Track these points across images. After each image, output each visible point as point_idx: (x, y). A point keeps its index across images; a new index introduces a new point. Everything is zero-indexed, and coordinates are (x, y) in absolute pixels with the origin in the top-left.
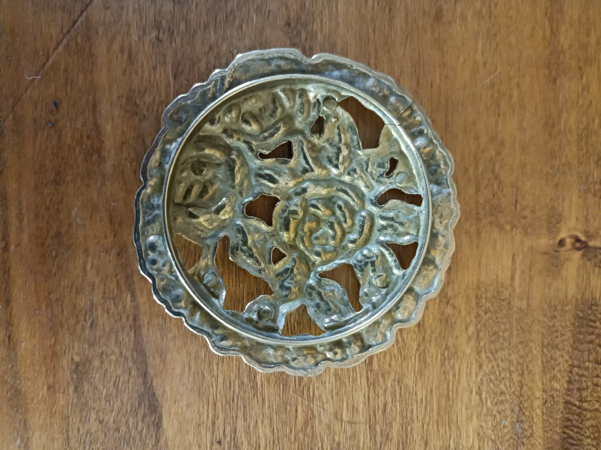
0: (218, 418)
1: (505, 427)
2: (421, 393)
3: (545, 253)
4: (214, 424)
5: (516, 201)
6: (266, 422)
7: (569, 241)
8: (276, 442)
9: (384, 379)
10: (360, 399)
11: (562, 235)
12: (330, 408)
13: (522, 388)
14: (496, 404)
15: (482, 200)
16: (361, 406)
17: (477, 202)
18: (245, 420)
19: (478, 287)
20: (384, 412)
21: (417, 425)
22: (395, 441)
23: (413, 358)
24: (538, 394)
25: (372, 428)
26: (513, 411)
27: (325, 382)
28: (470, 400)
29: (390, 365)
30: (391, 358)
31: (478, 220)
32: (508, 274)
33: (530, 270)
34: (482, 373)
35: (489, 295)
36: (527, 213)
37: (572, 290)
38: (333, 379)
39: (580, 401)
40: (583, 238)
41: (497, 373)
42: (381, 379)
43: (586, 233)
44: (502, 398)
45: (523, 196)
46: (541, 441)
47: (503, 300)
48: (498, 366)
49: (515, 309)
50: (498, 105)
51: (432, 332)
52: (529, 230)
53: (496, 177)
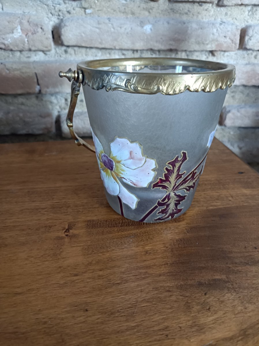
0: (156, 339)
1: (133, 240)
2: (127, 265)
3: (71, 239)
4: (159, 340)
5: (52, 249)
6: (152, 318)
7: (66, 234)
8: (159, 312)
9: (124, 278)
10: (133, 285)
11: (64, 235)
12: (139, 295)
13: (118, 238)
14: (125, 244)
15: (51, 259)
16: (136, 284)
17: (52, 260)
18: (154, 327)
19: (84, 255)
21: (139, 265)
22: (147, 270)
23: (114, 270)
24: (120, 233)
25: (144, 278)
26: (127, 239)
27: (129, 298)
28: (126, 251)
29: (118, 277)
30: (115, 277)
31: (59, 259)
32: (79, 247)
33: (77, 242)
34: (116, 249)
35: (87, 252)
36: (56, 246)
37: (83, 230)
38: (127, 296)
39: (120, 223)
40: (65, 230)
41: (114, 245)
42: (124, 279)
43: (63, 230)
44: (123, 243)
45: (50, 248)
46: (135, 231)
47: (88, 247)
48: (112, 245)
49: (91, 244)
50: (13, 260)
51: (103, 266)
52: (62, 244)
53: (42, 256)
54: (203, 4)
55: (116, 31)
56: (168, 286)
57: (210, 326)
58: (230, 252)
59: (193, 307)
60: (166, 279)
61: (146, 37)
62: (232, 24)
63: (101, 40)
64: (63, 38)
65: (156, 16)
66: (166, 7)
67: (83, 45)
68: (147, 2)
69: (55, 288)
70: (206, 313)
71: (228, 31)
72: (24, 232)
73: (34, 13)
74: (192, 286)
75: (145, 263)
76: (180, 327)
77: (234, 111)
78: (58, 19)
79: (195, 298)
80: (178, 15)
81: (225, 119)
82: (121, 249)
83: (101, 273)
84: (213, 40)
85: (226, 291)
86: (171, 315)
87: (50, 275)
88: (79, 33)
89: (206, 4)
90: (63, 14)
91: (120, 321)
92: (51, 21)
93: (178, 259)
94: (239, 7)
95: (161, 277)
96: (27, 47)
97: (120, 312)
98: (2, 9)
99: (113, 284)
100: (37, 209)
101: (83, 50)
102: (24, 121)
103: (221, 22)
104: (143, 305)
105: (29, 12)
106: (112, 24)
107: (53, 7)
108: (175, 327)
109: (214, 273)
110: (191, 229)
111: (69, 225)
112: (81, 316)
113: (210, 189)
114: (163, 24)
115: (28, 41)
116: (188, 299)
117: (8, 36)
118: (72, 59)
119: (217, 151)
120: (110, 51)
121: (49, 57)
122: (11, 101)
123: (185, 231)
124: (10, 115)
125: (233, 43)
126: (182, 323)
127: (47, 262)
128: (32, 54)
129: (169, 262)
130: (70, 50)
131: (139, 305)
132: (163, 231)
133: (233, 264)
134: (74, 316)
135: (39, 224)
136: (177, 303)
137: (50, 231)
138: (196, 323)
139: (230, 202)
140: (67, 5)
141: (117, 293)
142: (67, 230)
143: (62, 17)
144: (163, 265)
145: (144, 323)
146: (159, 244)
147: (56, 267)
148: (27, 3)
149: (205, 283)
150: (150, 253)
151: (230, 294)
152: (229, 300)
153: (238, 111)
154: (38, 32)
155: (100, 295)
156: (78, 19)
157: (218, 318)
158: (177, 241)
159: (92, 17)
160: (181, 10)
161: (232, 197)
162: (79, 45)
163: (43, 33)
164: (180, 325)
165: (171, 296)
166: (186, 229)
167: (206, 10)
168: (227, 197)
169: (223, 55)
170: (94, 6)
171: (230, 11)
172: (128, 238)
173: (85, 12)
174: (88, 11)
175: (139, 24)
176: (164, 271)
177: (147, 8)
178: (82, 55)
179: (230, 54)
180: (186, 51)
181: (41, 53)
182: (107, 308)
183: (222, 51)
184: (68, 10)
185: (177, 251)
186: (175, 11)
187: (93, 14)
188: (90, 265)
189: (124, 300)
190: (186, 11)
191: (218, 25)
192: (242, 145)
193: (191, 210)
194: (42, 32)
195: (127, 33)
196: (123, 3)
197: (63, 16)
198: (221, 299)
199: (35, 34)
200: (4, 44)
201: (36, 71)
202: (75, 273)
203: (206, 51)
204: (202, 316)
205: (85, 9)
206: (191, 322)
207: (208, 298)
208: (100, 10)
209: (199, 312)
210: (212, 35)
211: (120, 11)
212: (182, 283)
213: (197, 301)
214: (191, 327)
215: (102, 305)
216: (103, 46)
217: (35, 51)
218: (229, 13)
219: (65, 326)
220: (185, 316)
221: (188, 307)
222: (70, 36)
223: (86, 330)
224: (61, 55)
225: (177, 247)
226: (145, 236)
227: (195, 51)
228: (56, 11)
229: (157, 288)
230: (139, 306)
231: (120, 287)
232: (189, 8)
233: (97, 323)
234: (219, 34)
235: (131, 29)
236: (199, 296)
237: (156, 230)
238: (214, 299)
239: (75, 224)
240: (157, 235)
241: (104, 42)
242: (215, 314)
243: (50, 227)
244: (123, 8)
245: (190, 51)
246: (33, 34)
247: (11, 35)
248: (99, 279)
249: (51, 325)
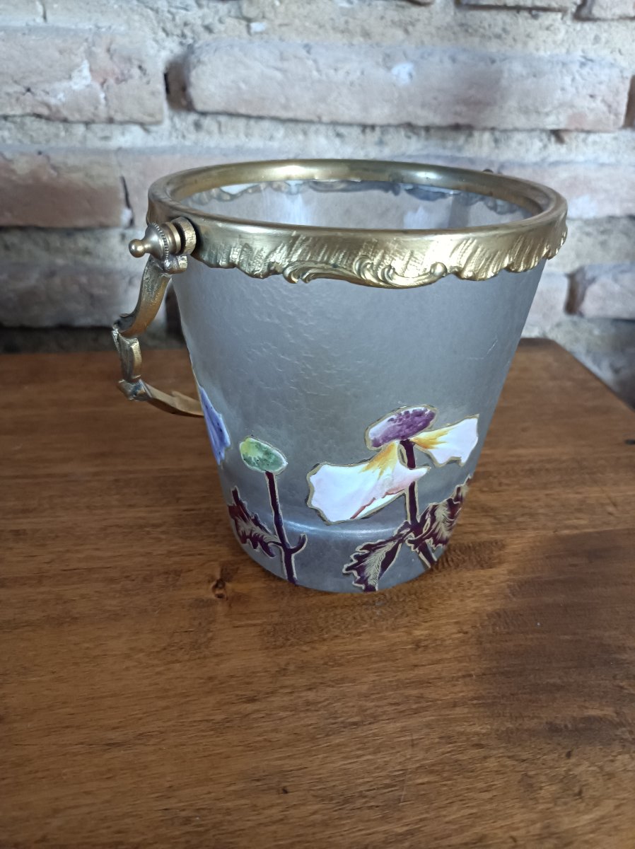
1: (382, 612)
2: (372, 677)
3: (230, 606)
5: (186, 632)
6: (444, 813)
7: (218, 592)
8: (460, 798)
9: (367, 709)
10: (391, 727)
11: (213, 596)
12: (409, 753)
13: (346, 606)
14: (365, 621)
15: (187, 657)
16: (398, 725)
17: (189, 660)
18: (449, 836)
19: (267, 648)
20: (397, 704)
21: (401, 676)
22: (421, 691)
23: (341, 689)
25: (416, 712)
26: (367, 609)
27: (385, 761)
28: (367, 640)
29: (353, 706)
30: (346, 707)
31: (205, 657)
32: (251, 629)
33: (246, 614)
34: (342, 635)
35: (273, 640)
36: (196, 623)
38: (379, 755)
40: (214, 583)
41: (338, 624)
42: (368, 712)
43: (209, 582)
44: (358, 618)
45: (182, 627)
47: (275, 629)
48: (333, 624)
49: (281, 620)
50: (95, 657)
51: (314, 677)
52: (211, 619)
53: (165, 649)
54: (541, 13)
55: (324, 78)
56: (477, 734)
57: (587, 837)
58: (619, 647)
59: (541, 788)
60: (470, 715)
61: (396, 95)
62: (612, 65)
63: (287, 99)
64: (194, 92)
65: (422, 42)
66: (448, 19)
67: (243, 111)
68: (403, 7)
69: (203, 731)
70: (574, 803)
71: (601, 83)
72: (113, 586)
73: (123, 28)
74: (532, 733)
75: (416, 672)
76: (514, 839)
77: (605, 279)
78: (181, 44)
79: (543, 764)
80: (476, 40)
81: (582, 299)
82: (355, 635)
83: (311, 696)
84: (561, 105)
85: (617, 747)
86: (488, 807)
87: (188, 699)
88: (233, 82)
89: (549, 13)
90: (193, 32)
91: (368, 821)
92: (164, 48)
93: (495, 664)
94: (628, 22)
95: (458, 710)
96: (103, 112)
97: (365, 797)
98: (45, 17)
99: (342, 725)
100: (141, 527)
101: (241, 123)
102: (92, 296)
103: (583, 60)
104: (420, 781)
105: (110, 27)
106: (315, 61)
107: (169, 16)
108: (501, 838)
109: (585, 701)
110: (522, 587)
111: (222, 570)
112: (272, 806)
113: (559, 482)
114: (441, 61)
115: (106, 98)
116: (526, 767)
117: (57, 85)
118: (212, 144)
119: (569, 384)
120: (305, 126)
121: (155, 139)
122: (58, 244)
123: (508, 591)
124: (57, 281)
125: (610, 112)
126: (518, 829)
127: (177, 666)
128: (115, 130)
129: (474, 670)
130: (207, 122)
131: (410, 779)
132: (455, 591)
133: (628, 678)
134: (255, 806)
135: (149, 566)
136: (501, 776)
137: (178, 583)
138: (553, 830)
139: (612, 518)
140: (206, 10)
141: (354, 748)
142: (220, 584)
143: (190, 41)
144: (459, 677)
145: (425, 826)
146: (447, 624)
147: (201, 679)
148: (105, 5)
149: (566, 726)
150: (426, 647)
151: (627, 756)
152: (625, 771)
153: (616, 280)
154: (131, 77)
155: (314, 753)
156: (232, 46)
157: (603, 817)
158: (490, 616)
159: (267, 42)
160: (484, 28)
161: (615, 505)
162: (231, 110)
163: (145, 80)
164: (514, 834)
165: (485, 758)
166: (509, 587)
167: (548, 29)
168: (602, 505)
169: (584, 141)
170: (270, 15)
171: (605, 31)
172: (370, 607)
173: (248, 27)
174: (256, 26)
175: (380, 60)
176: (461, 694)
177: (400, 21)
178: (237, 136)
179: (601, 137)
180: (493, 129)
181: (136, 130)
182: (334, 786)
183: (582, 131)
184: (207, 22)
185: (490, 642)
186: (470, 30)
187: (267, 34)
188: (284, 675)
189: (372, 768)
190: (498, 30)
191: (575, 67)
192: (620, 363)
193: (518, 537)
194: (140, 78)
195: (352, 84)
196: (342, 8)
197: (193, 38)
198: (608, 769)
199: (124, 83)
200: (48, 106)
201: (125, 175)
202: (249, 693)
203: (543, 130)
204: (565, 810)
205: (249, 20)
206: (538, 825)
207: (578, 765)
208: (286, 25)
209: (555, 800)
210: (559, 92)
211: (334, 29)
212: (510, 725)
213: (548, 771)
214: (541, 838)
215: (320, 778)
216: (290, 115)
217: (122, 123)
218: (604, 36)
219: (236, 831)
220: (523, 810)
221: (529, 786)
222: (212, 88)
223: (290, 841)
224: (186, 133)
225: (490, 631)
226: (410, 604)
227: (516, 130)
228: (176, 26)
229: (449, 737)
230: (410, 783)
231: (359, 732)
232: (504, 23)
233: (313, 825)
234: (577, 88)
235: (362, 73)
236: (553, 760)
237: (436, 587)
238: (591, 769)
239: (238, 569)
240: (439, 601)
241: (293, 105)
242: (595, 806)
243: (178, 573)
244: (343, 19)
245: (505, 131)
246: (118, 81)
247: (65, 84)
248: (307, 710)
249: (201, 826)
